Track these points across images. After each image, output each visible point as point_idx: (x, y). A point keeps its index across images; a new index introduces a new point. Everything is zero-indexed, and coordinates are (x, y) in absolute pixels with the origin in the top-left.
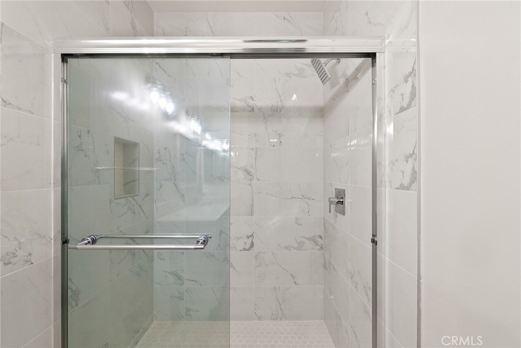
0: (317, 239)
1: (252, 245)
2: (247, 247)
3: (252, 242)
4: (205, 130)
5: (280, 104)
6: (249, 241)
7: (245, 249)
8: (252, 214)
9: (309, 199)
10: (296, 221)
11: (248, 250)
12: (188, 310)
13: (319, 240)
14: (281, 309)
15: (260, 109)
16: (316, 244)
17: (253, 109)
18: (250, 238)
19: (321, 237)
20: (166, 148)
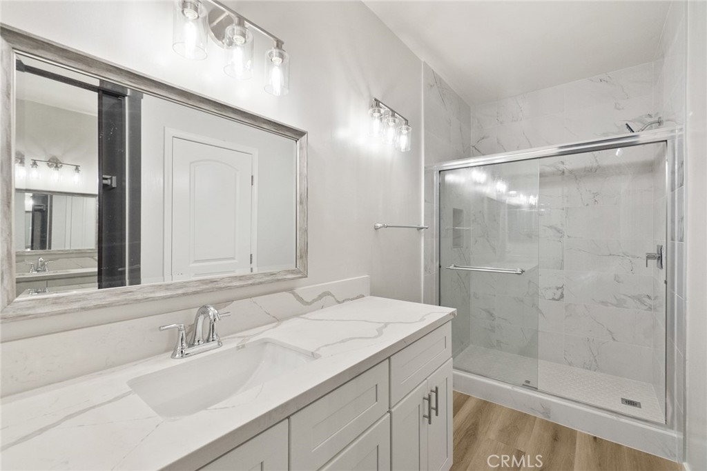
0: (644, 299)
1: (562, 296)
2: (557, 297)
3: (562, 293)
4: (510, 189)
5: (595, 165)
6: (559, 292)
7: (553, 299)
8: (562, 268)
9: (633, 257)
10: (615, 277)
11: (558, 300)
12: (499, 342)
13: (647, 300)
14: (596, 360)
15: (571, 172)
16: (643, 303)
17: (563, 172)
18: (560, 290)
19: (649, 297)
20: (480, 212)
